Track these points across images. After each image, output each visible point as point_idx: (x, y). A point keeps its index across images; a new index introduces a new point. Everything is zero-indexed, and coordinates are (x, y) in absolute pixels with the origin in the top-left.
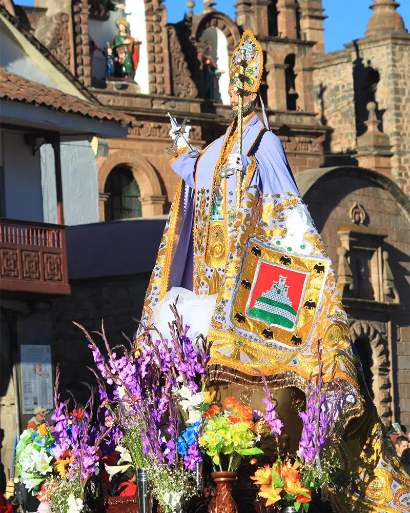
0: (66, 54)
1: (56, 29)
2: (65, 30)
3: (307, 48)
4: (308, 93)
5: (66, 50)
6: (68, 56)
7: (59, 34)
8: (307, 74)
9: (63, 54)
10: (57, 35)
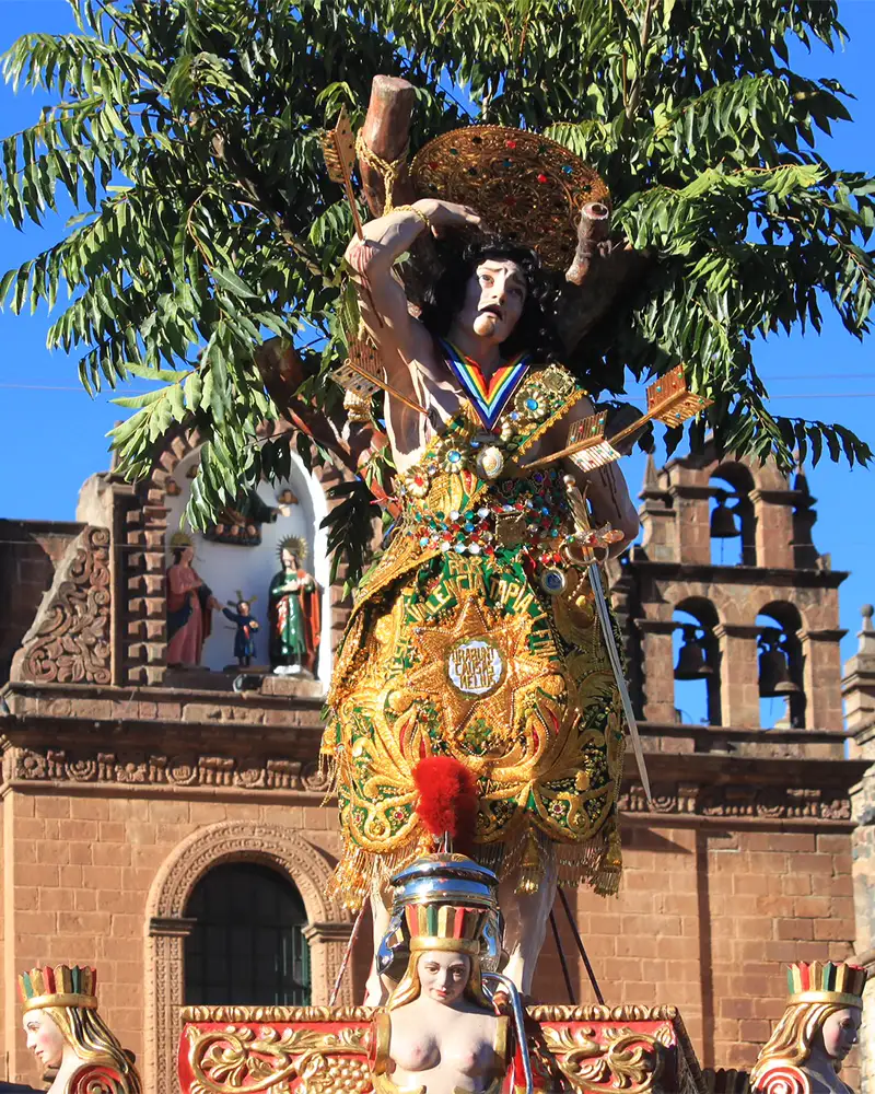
0: (98, 615)
1: (74, 562)
2: (98, 565)
3: (823, 590)
4: (824, 689)
5: (100, 607)
6: (105, 619)
7: (82, 573)
8: (825, 647)
9: (89, 617)
10: (76, 575)
